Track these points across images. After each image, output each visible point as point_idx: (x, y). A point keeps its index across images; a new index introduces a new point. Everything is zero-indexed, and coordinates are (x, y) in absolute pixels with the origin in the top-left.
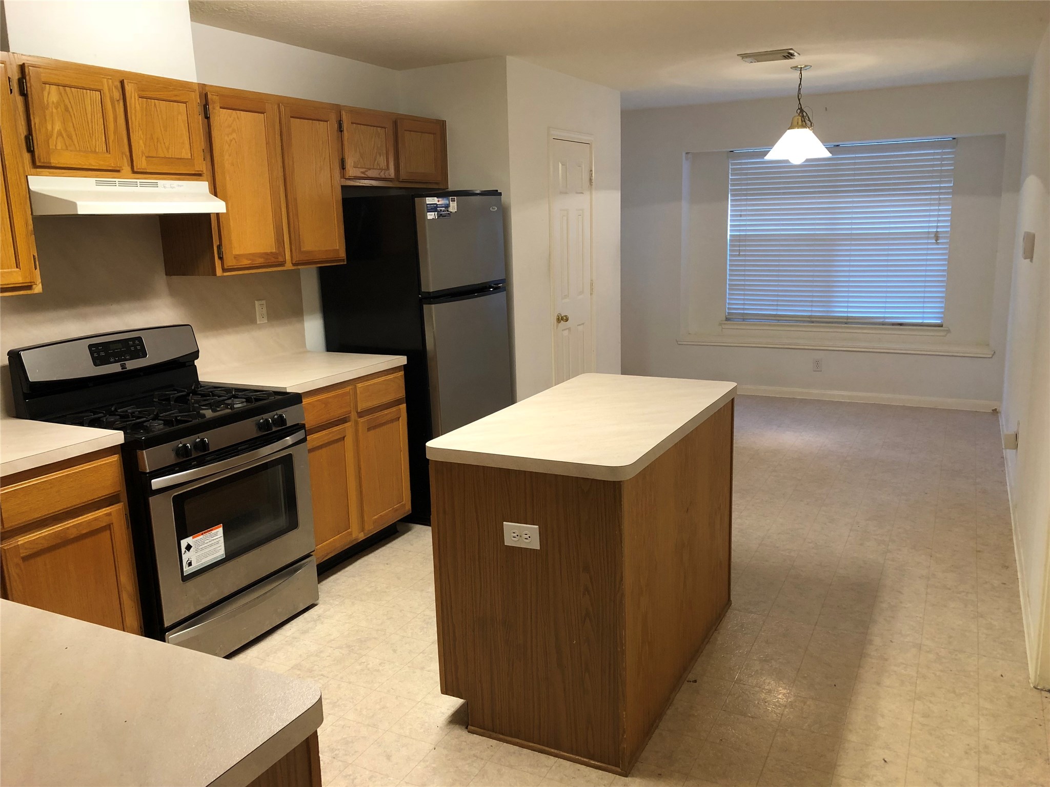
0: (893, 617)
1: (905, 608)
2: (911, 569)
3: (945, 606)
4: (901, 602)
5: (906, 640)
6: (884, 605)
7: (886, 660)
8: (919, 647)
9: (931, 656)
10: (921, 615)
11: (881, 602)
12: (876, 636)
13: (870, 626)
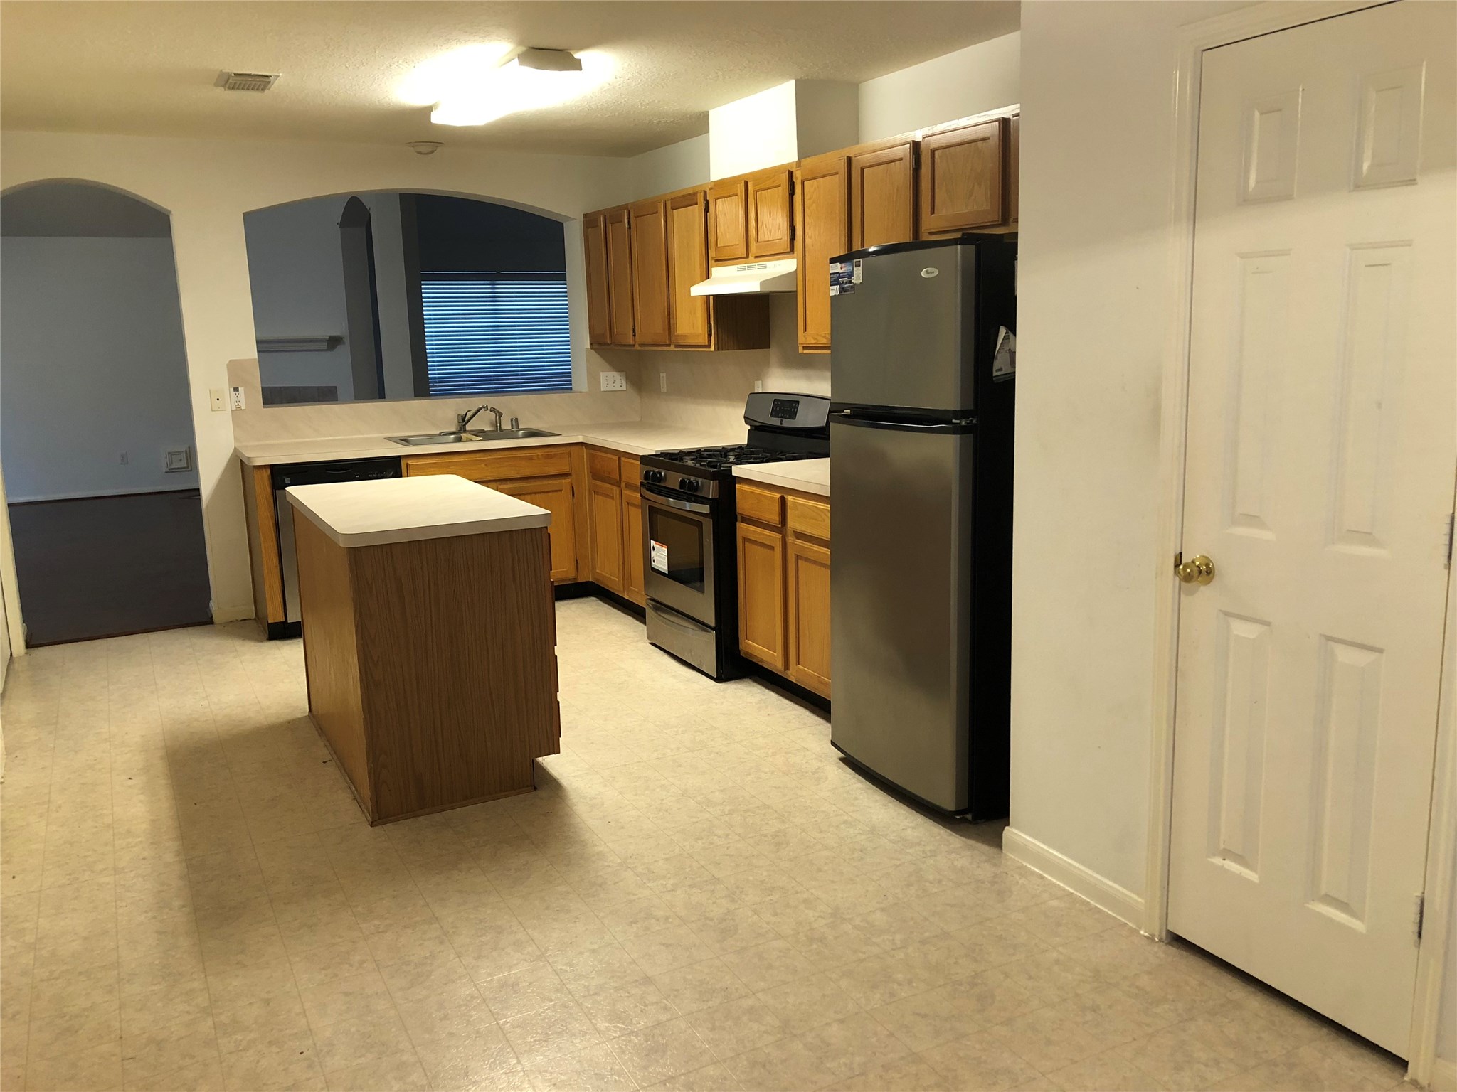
0: (160, 892)
1: (146, 912)
2: (154, 988)
3: (85, 938)
4: (154, 917)
5: (134, 872)
6: (177, 903)
7: (152, 843)
8: (116, 871)
9: (100, 866)
10: (121, 911)
11: (184, 906)
12: (174, 862)
13: (186, 870)
